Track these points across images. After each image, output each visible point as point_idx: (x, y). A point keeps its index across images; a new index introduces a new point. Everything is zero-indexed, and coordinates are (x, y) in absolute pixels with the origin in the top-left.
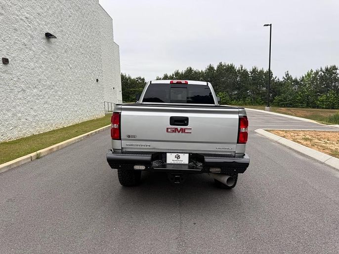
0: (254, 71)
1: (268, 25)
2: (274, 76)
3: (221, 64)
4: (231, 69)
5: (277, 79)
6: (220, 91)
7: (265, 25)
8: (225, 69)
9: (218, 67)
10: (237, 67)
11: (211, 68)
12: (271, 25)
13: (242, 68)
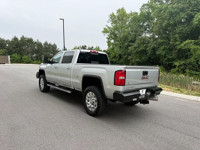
0: (46, 43)
1: (62, 19)
2: (57, 48)
3: (23, 37)
4: (30, 41)
5: (59, 49)
6: (25, 55)
7: (60, 19)
8: (27, 40)
9: (22, 38)
10: (35, 40)
11: (16, 39)
12: (63, 19)
13: (38, 41)
